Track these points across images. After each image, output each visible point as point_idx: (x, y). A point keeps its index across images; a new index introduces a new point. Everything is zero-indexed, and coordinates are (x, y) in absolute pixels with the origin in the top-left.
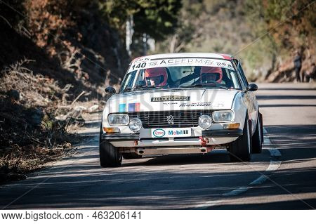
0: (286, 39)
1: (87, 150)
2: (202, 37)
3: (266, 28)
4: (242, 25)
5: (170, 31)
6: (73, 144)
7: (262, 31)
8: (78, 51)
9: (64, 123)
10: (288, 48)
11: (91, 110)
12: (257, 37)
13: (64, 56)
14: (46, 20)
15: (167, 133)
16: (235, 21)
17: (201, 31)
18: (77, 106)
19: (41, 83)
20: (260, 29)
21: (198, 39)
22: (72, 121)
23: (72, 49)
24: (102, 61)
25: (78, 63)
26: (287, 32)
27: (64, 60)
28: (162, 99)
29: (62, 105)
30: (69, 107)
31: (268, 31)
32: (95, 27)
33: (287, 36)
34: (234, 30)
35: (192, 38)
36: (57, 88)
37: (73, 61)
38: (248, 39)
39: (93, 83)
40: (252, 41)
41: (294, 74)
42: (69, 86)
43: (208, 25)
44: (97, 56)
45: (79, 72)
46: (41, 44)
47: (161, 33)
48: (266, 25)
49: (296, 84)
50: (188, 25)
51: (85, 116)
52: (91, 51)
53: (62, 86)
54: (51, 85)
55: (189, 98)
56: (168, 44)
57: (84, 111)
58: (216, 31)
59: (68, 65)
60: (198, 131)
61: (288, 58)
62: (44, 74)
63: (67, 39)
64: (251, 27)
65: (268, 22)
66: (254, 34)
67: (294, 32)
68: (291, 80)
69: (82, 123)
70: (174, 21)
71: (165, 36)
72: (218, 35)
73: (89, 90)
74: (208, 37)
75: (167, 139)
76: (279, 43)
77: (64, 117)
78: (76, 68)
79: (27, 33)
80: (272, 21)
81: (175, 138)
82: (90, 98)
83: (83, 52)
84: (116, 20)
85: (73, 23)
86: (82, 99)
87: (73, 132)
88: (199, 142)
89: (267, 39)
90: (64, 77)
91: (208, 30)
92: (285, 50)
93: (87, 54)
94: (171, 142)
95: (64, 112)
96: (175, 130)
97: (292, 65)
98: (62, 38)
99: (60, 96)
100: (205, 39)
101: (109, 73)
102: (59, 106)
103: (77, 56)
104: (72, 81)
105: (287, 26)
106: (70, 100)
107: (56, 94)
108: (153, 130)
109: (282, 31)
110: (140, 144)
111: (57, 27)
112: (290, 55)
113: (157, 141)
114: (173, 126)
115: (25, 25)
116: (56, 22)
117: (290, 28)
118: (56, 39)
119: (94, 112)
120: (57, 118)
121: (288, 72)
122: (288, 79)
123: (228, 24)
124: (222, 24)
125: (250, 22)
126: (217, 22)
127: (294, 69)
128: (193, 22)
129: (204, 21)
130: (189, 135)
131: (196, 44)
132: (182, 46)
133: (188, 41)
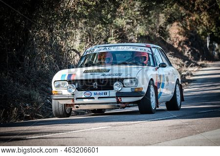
1: (194, 85)
6: (189, 83)
8: (190, 49)
9: (185, 75)
11: (195, 70)
13: (184, 51)
14: (177, 37)
15: (93, 94)
18: (190, 69)
19: (177, 61)
22: (188, 74)
23: (187, 48)
24: (199, 52)
25: (190, 53)
27: (185, 52)
29: (184, 68)
30: (187, 69)
32: (196, 40)
36: (182, 63)
37: (188, 53)
39: (195, 60)
42: (186, 62)
44: (197, 50)
45: (190, 56)
46: (176, 46)
51: (192, 72)
52: (194, 48)
53: (184, 62)
54: (180, 61)
55: (109, 71)
57: (192, 71)
59: (186, 54)
62: (178, 57)
63: (185, 44)
69: (192, 75)
73: (194, 63)
75: (93, 98)
77: (185, 73)
78: (189, 55)
79: (171, 43)
81: (99, 98)
82: (194, 66)
83: (191, 49)
84: (203, 37)
85: (187, 38)
86: (192, 66)
87: (188, 78)
90: (185, 58)
93: (193, 50)
94: (96, 100)
95: (185, 71)
96: (98, 92)
98: (183, 44)
99: (183, 65)
101: (201, 56)
102: (183, 69)
103: (189, 50)
104: (188, 60)
106: (187, 67)
107: (182, 65)
108: (83, 92)
110: (76, 102)
111: (182, 40)
113: (87, 100)
115: (170, 40)
116: (181, 38)
118: (181, 44)
119: (196, 71)
120: (183, 74)
130: (108, 95)
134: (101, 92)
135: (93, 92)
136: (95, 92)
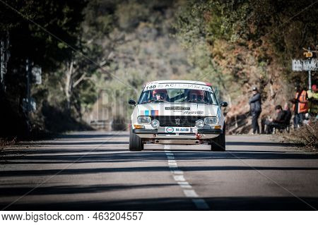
0: (239, 69)
2: (113, 65)
3: (209, 53)
4: (173, 48)
5: (66, 56)
7: (202, 57)
10: (241, 82)
12: (195, 65)
15: (175, 130)
16: (161, 40)
17: (111, 55)
20: (200, 53)
21: (107, 68)
26: (239, 59)
28: (172, 108)
31: (212, 56)
33: (240, 65)
34: (160, 55)
35: (98, 67)
38: (182, 68)
40: (188, 71)
41: (250, 121)
43: (121, 48)
47: (51, 59)
48: (208, 47)
49: (251, 136)
50: (91, 47)
55: (189, 109)
56: (62, 75)
58: (134, 56)
60: (195, 130)
61: (241, 97)
64: (186, 50)
65: (211, 43)
66: (190, 62)
67: (250, 58)
68: (245, 131)
70: (72, 41)
71: (58, 64)
72: (137, 62)
74: (121, 65)
75: (175, 134)
76: (227, 74)
80: (217, 41)
81: (180, 134)
88: (195, 137)
89: (209, 68)
91: (121, 55)
92: (236, 86)
94: (177, 136)
96: (180, 128)
97: (247, 108)
100: (117, 68)
105: (239, 50)
108: (166, 128)
109: (231, 56)
110: (157, 136)
112: (244, 93)
113: (169, 135)
114: (179, 126)
117: (243, 53)
121: (241, 118)
122: (240, 129)
123: (151, 46)
124: (143, 45)
125: (184, 44)
126: (136, 43)
127: (249, 113)
128: (99, 42)
129: (116, 41)
130: (189, 132)
131: (103, 76)
132: (83, 77)
133: (92, 71)
134: (183, 128)
135: (175, 128)
136: (177, 128)
